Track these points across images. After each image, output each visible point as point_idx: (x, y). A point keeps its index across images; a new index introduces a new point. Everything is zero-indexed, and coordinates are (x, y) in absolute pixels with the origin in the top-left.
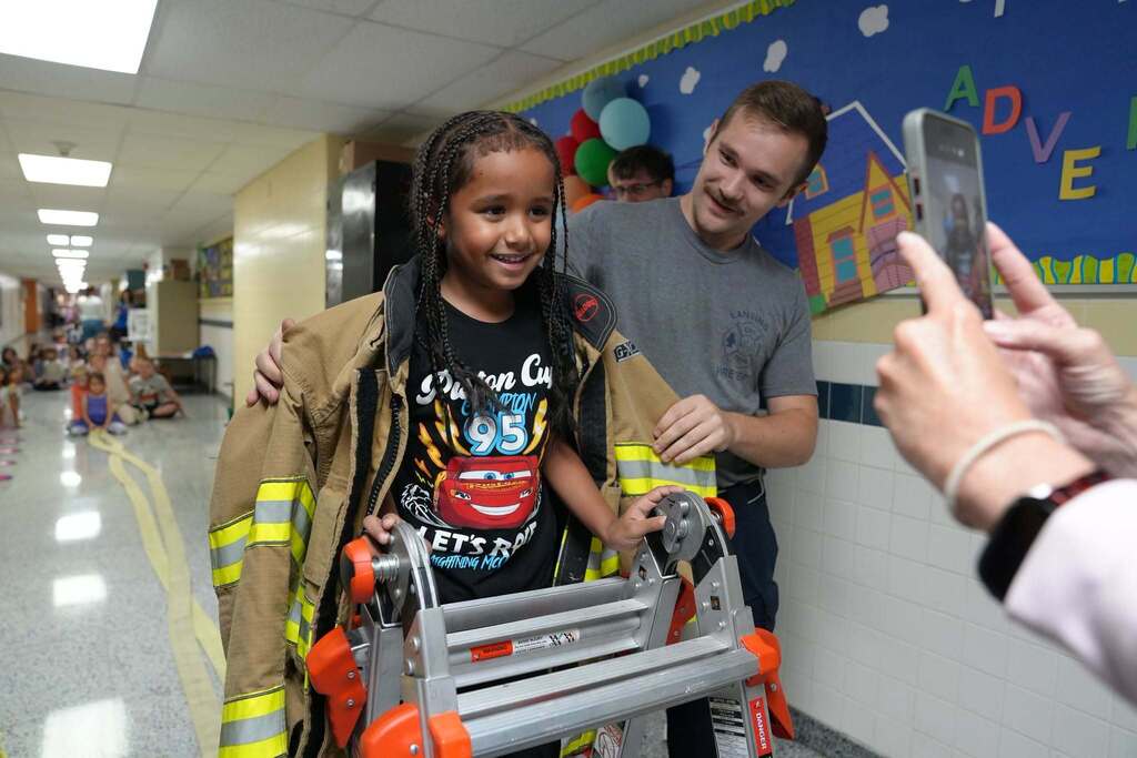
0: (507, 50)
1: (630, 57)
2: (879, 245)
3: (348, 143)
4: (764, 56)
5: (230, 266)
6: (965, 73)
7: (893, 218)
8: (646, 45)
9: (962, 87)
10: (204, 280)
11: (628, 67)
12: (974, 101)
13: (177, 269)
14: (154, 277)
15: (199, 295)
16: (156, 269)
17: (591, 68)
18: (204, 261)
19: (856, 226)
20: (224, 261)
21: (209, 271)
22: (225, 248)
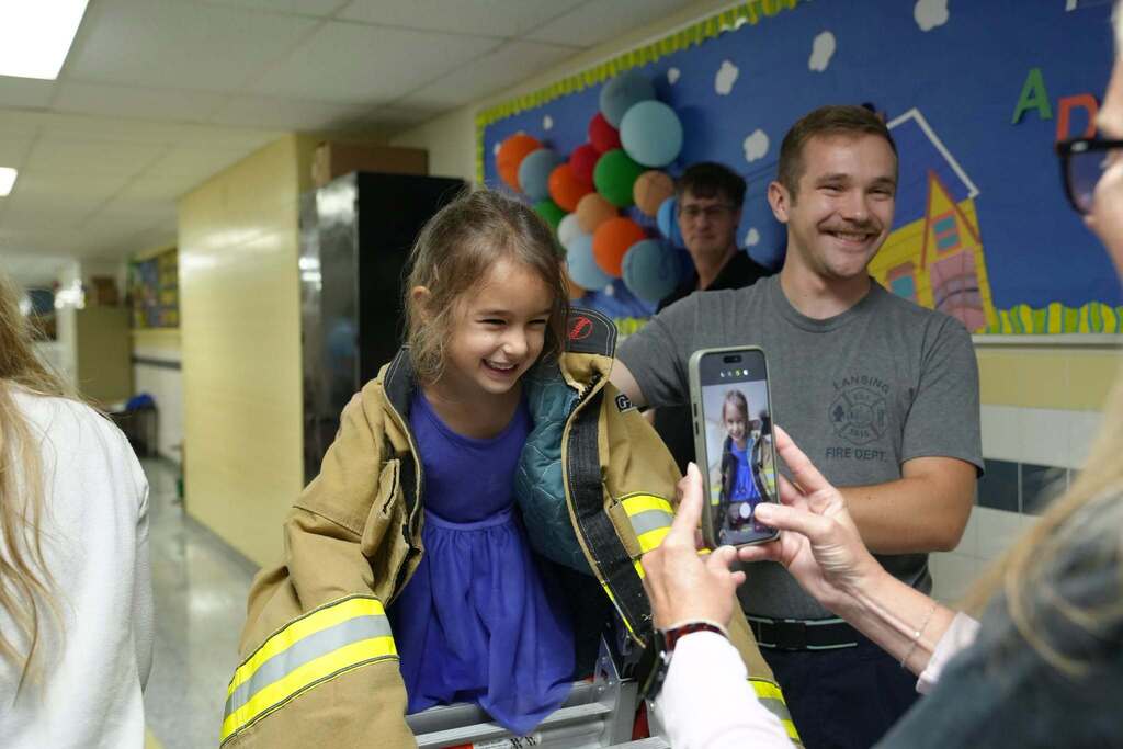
0: (507, 40)
1: (658, 44)
2: (944, 283)
3: (322, 144)
4: (810, 51)
5: (174, 287)
6: (1035, 78)
7: (959, 251)
8: (674, 31)
9: (1032, 95)
10: (137, 304)
11: (656, 58)
12: (1045, 112)
13: (101, 289)
14: (70, 297)
15: (131, 324)
16: (71, 285)
17: (611, 58)
18: (138, 279)
19: (917, 260)
20: (165, 280)
21: (145, 291)
22: (164, 262)
